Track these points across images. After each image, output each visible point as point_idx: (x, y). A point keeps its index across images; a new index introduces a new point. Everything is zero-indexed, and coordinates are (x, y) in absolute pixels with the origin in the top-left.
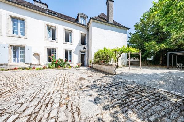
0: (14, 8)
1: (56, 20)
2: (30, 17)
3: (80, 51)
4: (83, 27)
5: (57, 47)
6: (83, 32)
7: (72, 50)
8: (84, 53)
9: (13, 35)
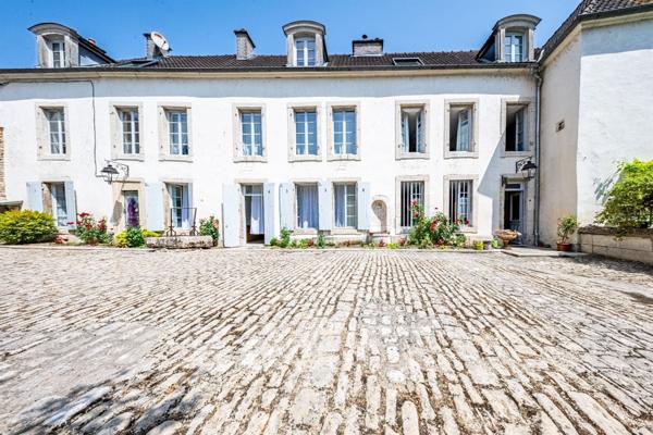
0: (338, 84)
1: (426, 79)
2: (365, 96)
3: (504, 180)
4: (517, 75)
5: (428, 176)
6: (515, 98)
7: (471, 181)
8: (518, 186)
9: (336, 156)
